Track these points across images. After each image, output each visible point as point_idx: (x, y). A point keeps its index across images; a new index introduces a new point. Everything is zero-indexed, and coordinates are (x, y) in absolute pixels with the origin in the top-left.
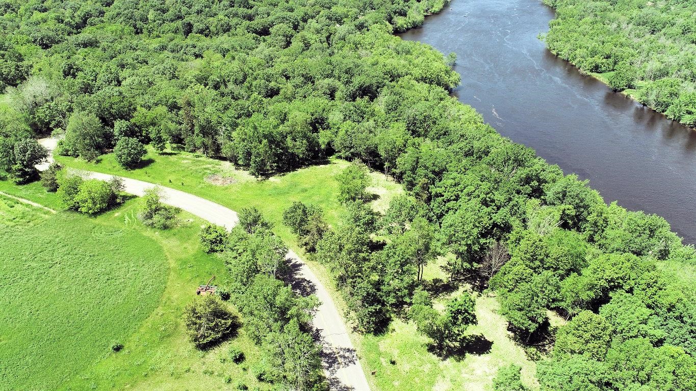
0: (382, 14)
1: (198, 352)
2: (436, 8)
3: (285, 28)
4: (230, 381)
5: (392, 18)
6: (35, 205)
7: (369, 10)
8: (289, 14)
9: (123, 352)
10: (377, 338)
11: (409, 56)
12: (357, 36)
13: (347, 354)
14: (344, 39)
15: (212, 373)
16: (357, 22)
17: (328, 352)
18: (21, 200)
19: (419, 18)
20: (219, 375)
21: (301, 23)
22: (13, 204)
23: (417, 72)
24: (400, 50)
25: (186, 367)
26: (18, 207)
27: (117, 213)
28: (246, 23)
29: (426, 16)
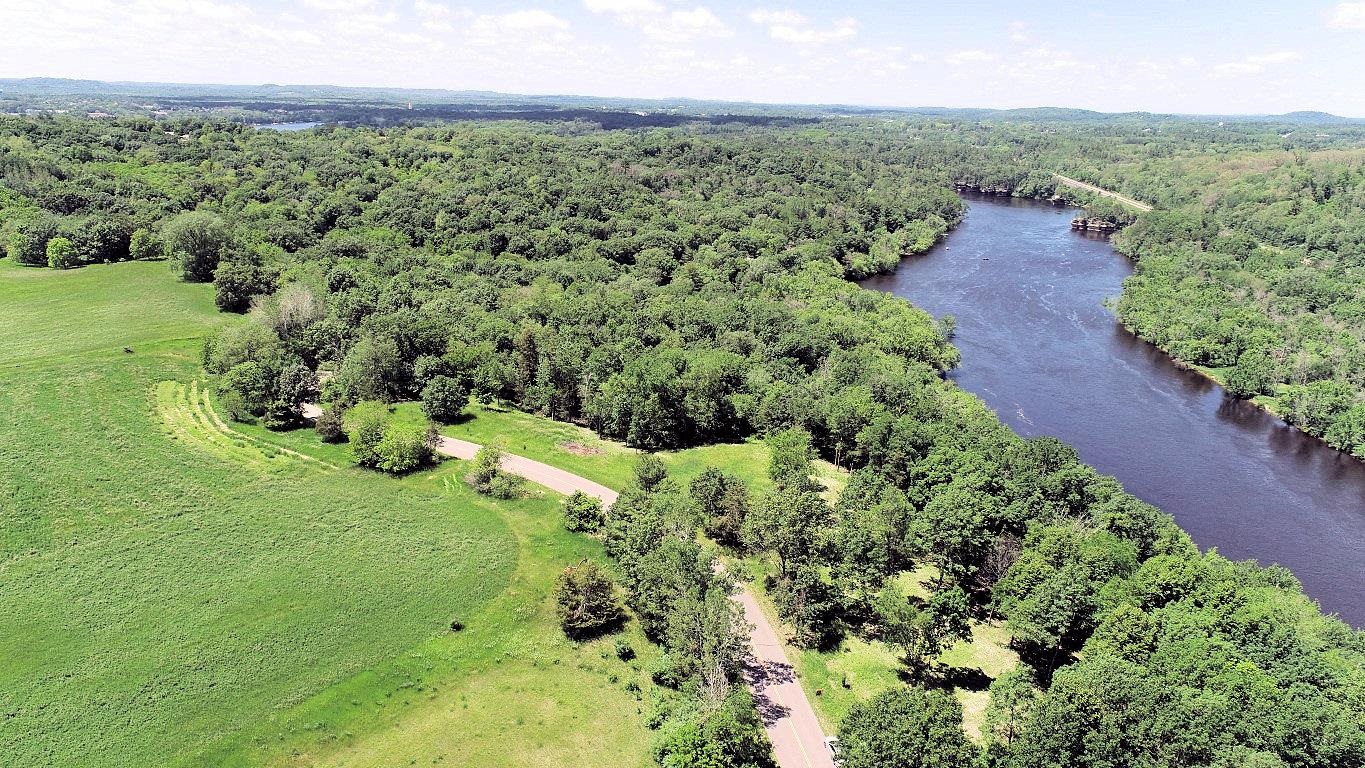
0: (826, 246)
2: (922, 244)
3: (662, 254)
4: (615, 680)
5: (843, 254)
6: (307, 457)
7: (803, 238)
8: (669, 233)
9: (466, 632)
10: (823, 656)
11: (872, 314)
12: (784, 278)
13: (781, 670)
14: (761, 279)
15: (590, 669)
16: (783, 256)
17: (752, 664)
18: (283, 450)
19: (892, 258)
20: (601, 672)
21: (688, 250)
22: (273, 454)
23: (886, 339)
24: (857, 303)
25: (554, 659)
26: (281, 458)
27: (432, 476)
28: (596, 242)
29: (903, 257)
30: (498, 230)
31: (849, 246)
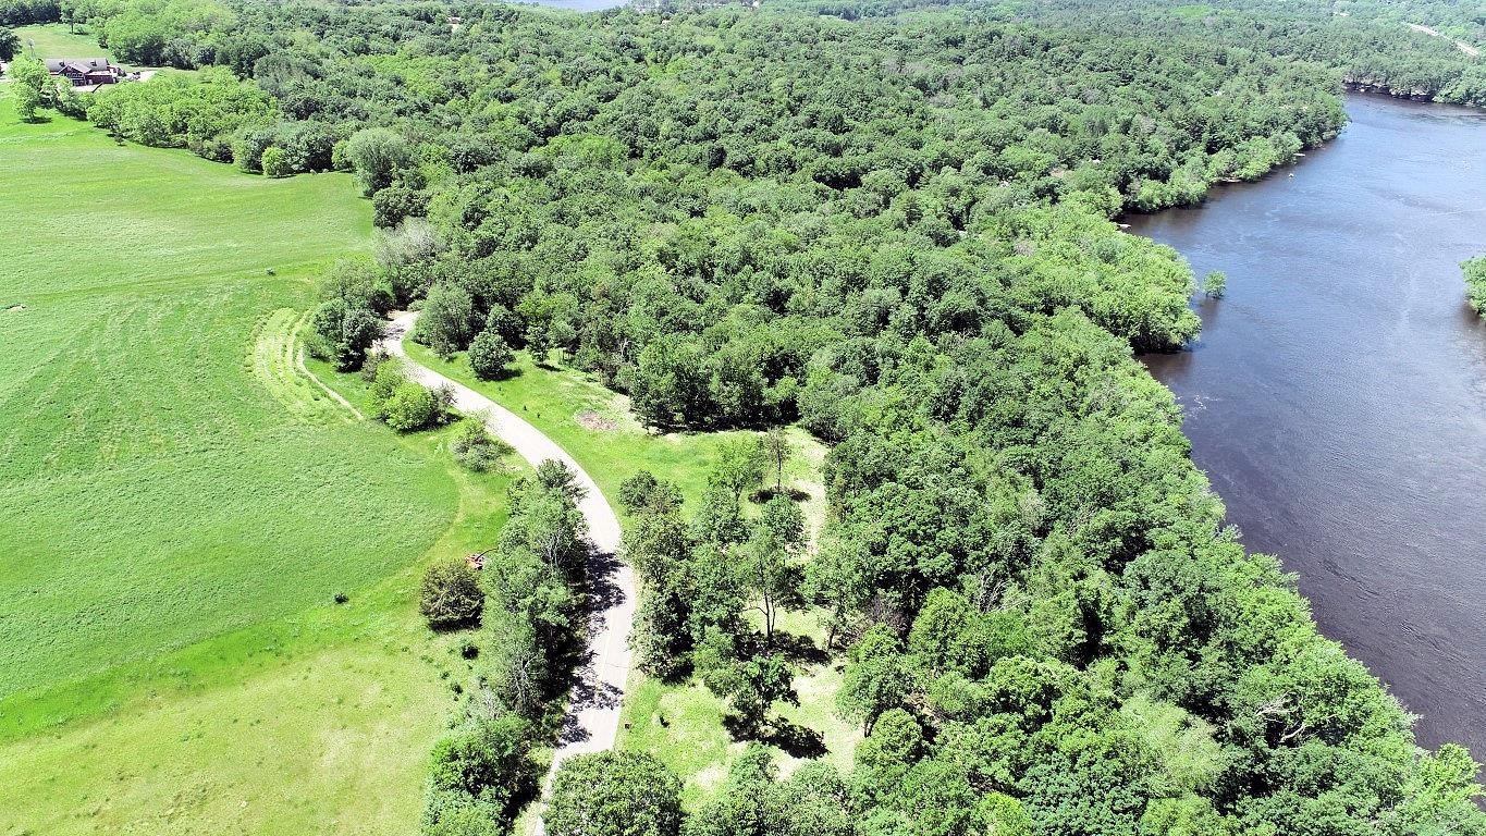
0: (1105, 172)
1: (428, 632)
2: (1251, 170)
3: (891, 177)
4: (445, 676)
5: (1129, 182)
6: (345, 404)
7: (1087, 160)
9: (346, 606)
10: (664, 687)
11: (1108, 266)
12: (1025, 212)
13: (610, 694)
15: (430, 661)
16: (1043, 182)
17: (587, 683)
18: (331, 393)
20: (437, 667)
22: (319, 396)
24: (1095, 250)
25: (404, 645)
26: (324, 402)
27: (432, 437)
28: (824, 159)
30: (721, 142)
31: (1141, 172)
